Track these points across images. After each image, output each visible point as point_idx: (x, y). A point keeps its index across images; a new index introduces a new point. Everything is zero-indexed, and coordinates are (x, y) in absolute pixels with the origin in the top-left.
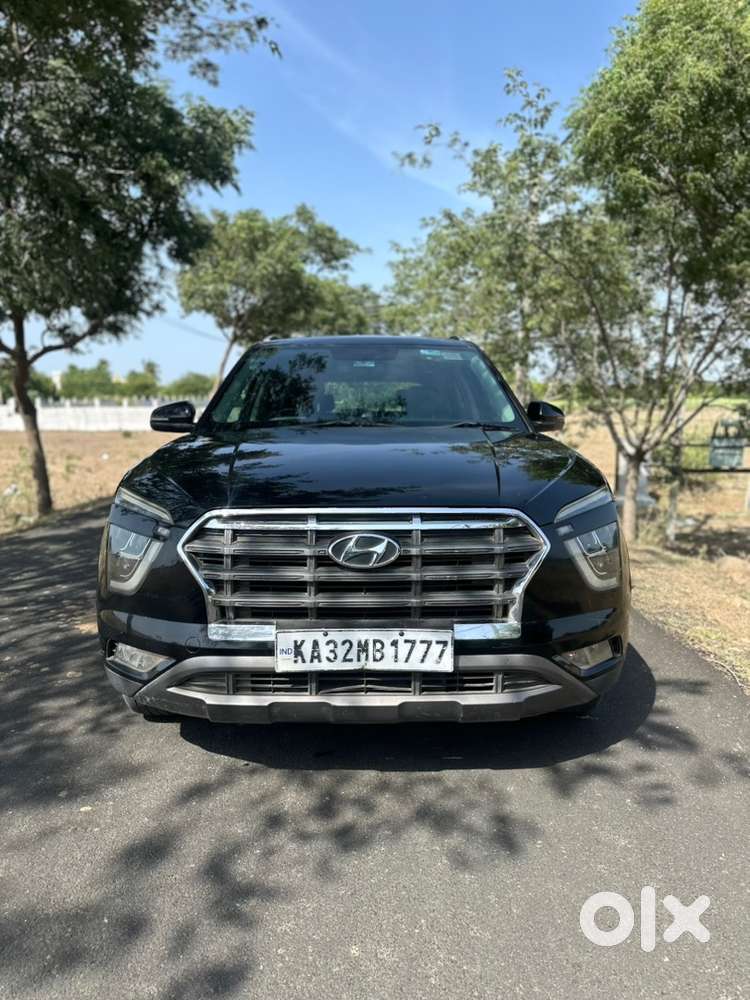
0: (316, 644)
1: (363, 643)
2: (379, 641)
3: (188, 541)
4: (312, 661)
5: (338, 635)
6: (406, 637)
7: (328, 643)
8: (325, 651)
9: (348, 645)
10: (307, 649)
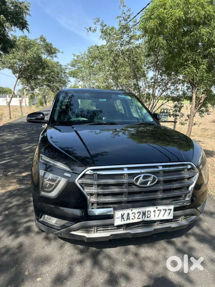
0: (128, 214)
1: (144, 212)
2: (149, 211)
3: (80, 179)
4: (127, 220)
5: (136, 210)
6: (158, 209)
7: (132, 213)
8: (131, 216)
9: (139, 213)
10: (125, 217)
